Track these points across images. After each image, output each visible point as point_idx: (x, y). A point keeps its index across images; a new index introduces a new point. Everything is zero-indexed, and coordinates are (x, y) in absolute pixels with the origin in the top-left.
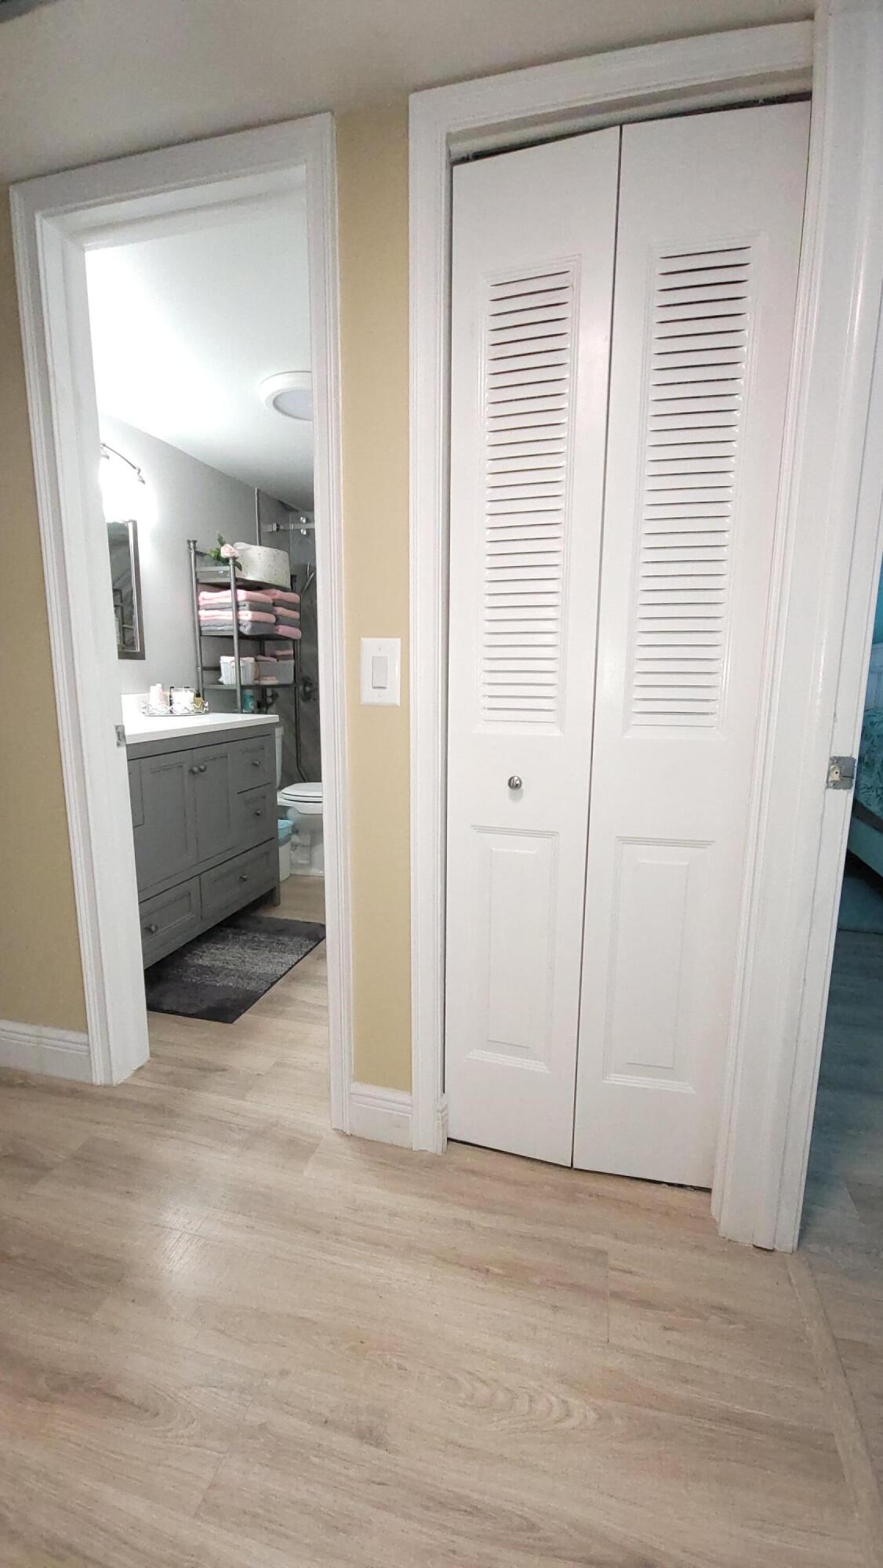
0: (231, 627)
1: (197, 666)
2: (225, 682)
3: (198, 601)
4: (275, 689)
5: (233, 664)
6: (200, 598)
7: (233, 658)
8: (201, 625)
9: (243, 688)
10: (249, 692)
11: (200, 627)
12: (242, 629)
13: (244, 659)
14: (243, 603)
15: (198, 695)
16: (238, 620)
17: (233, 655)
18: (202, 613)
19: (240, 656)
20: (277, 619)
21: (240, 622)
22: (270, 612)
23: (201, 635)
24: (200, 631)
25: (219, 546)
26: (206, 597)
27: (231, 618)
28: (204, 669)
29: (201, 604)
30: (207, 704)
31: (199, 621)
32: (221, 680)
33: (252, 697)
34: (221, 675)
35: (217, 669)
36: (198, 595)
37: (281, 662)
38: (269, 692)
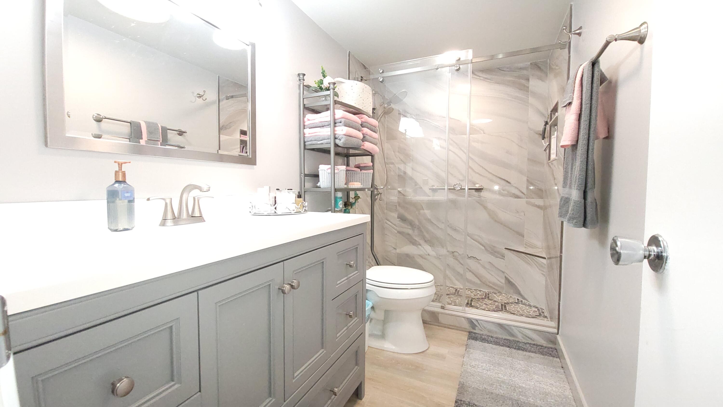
0: (329, 140)
1: (301, 173)
2: (322, 186)
3: (304, 122)
4: (358, 192)
5: (329, 171)
6: (306, 119)
7: (329, 166)
8: (305, 140)
9: (336, 190)
10: (339, 194)
11: (305, 142)
12: (337, 141)
13: (339, 167)
14: (339, 120)
15: (299, 196)
16: (335, 135)
17: (329, 164)
18: (307, 131)
19: (335, 165)
20: (364, 137)
21: (337, 136)
22: (359, 131)
23: (305, 149)
24: (305, 145)
25: (322, 78)
26: (311, 118)
27: (329, 133)
28: (306, 175)
29: (306, 124)
30: (306, 204)
31: (304, 137)
32: (318, 185)
33: (341, 198)
34: (319, 181)
35: (316, 176)
36: (304, 117)
37: (363, 171)
38: (352, 194)
